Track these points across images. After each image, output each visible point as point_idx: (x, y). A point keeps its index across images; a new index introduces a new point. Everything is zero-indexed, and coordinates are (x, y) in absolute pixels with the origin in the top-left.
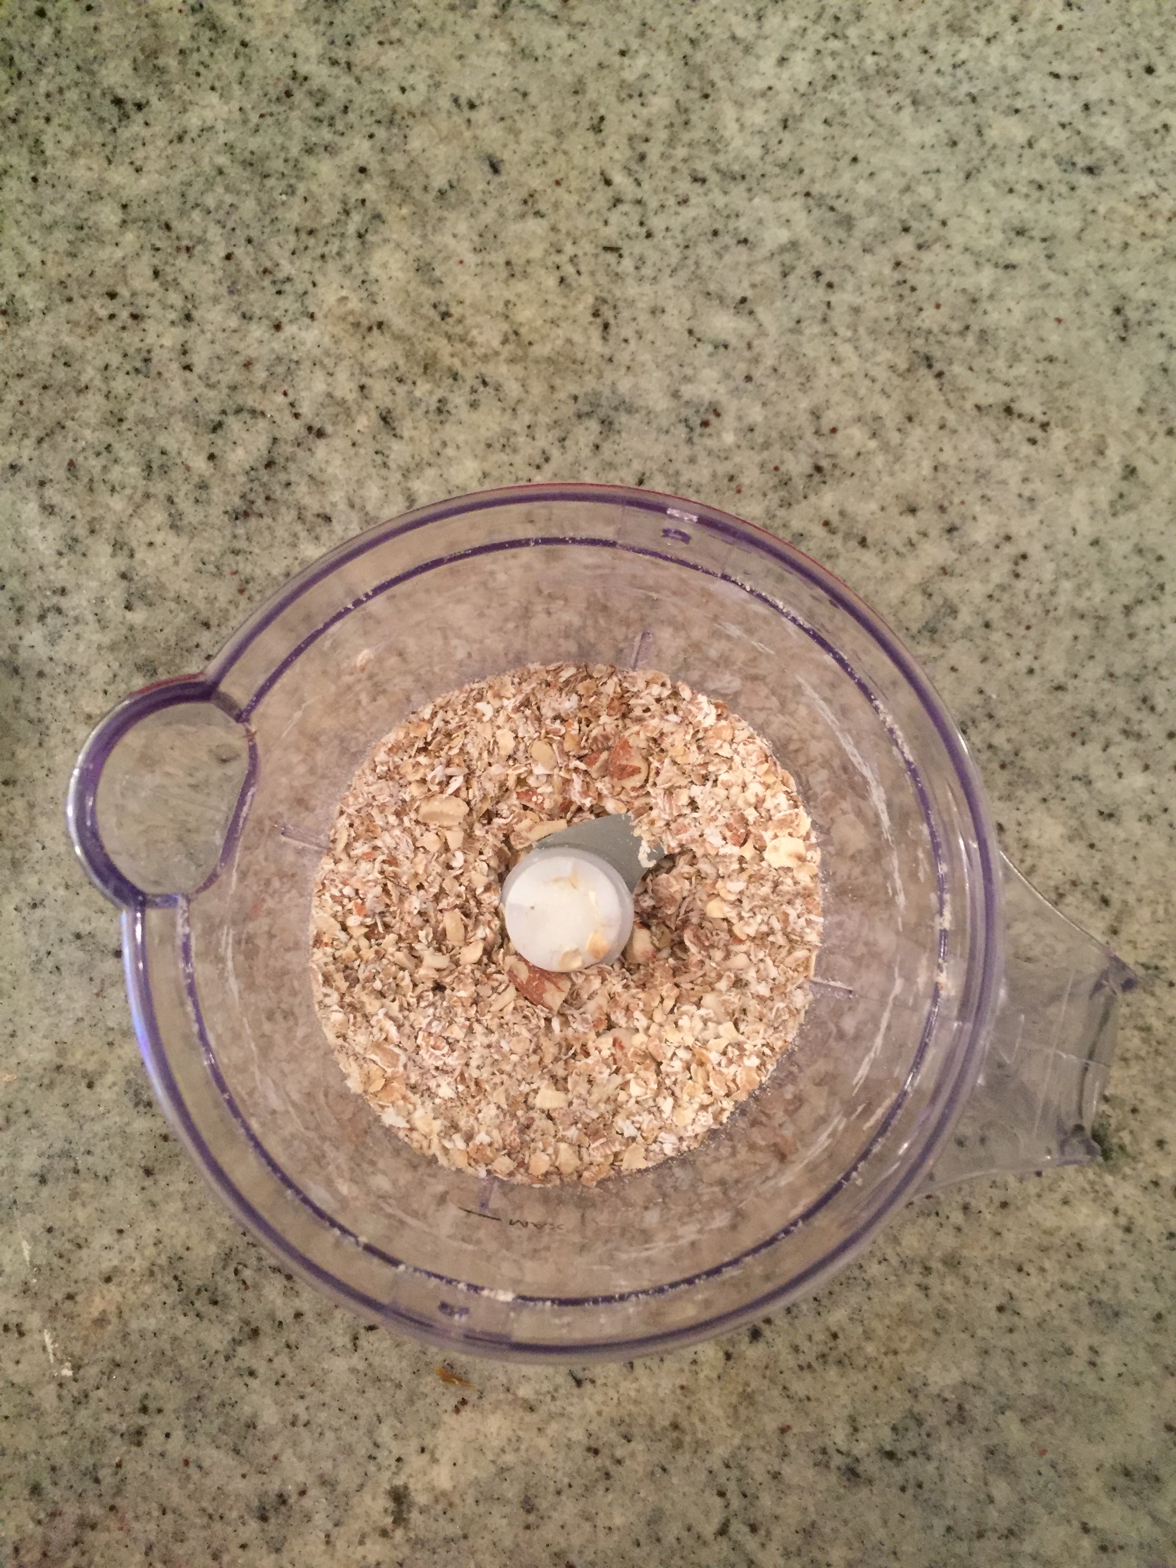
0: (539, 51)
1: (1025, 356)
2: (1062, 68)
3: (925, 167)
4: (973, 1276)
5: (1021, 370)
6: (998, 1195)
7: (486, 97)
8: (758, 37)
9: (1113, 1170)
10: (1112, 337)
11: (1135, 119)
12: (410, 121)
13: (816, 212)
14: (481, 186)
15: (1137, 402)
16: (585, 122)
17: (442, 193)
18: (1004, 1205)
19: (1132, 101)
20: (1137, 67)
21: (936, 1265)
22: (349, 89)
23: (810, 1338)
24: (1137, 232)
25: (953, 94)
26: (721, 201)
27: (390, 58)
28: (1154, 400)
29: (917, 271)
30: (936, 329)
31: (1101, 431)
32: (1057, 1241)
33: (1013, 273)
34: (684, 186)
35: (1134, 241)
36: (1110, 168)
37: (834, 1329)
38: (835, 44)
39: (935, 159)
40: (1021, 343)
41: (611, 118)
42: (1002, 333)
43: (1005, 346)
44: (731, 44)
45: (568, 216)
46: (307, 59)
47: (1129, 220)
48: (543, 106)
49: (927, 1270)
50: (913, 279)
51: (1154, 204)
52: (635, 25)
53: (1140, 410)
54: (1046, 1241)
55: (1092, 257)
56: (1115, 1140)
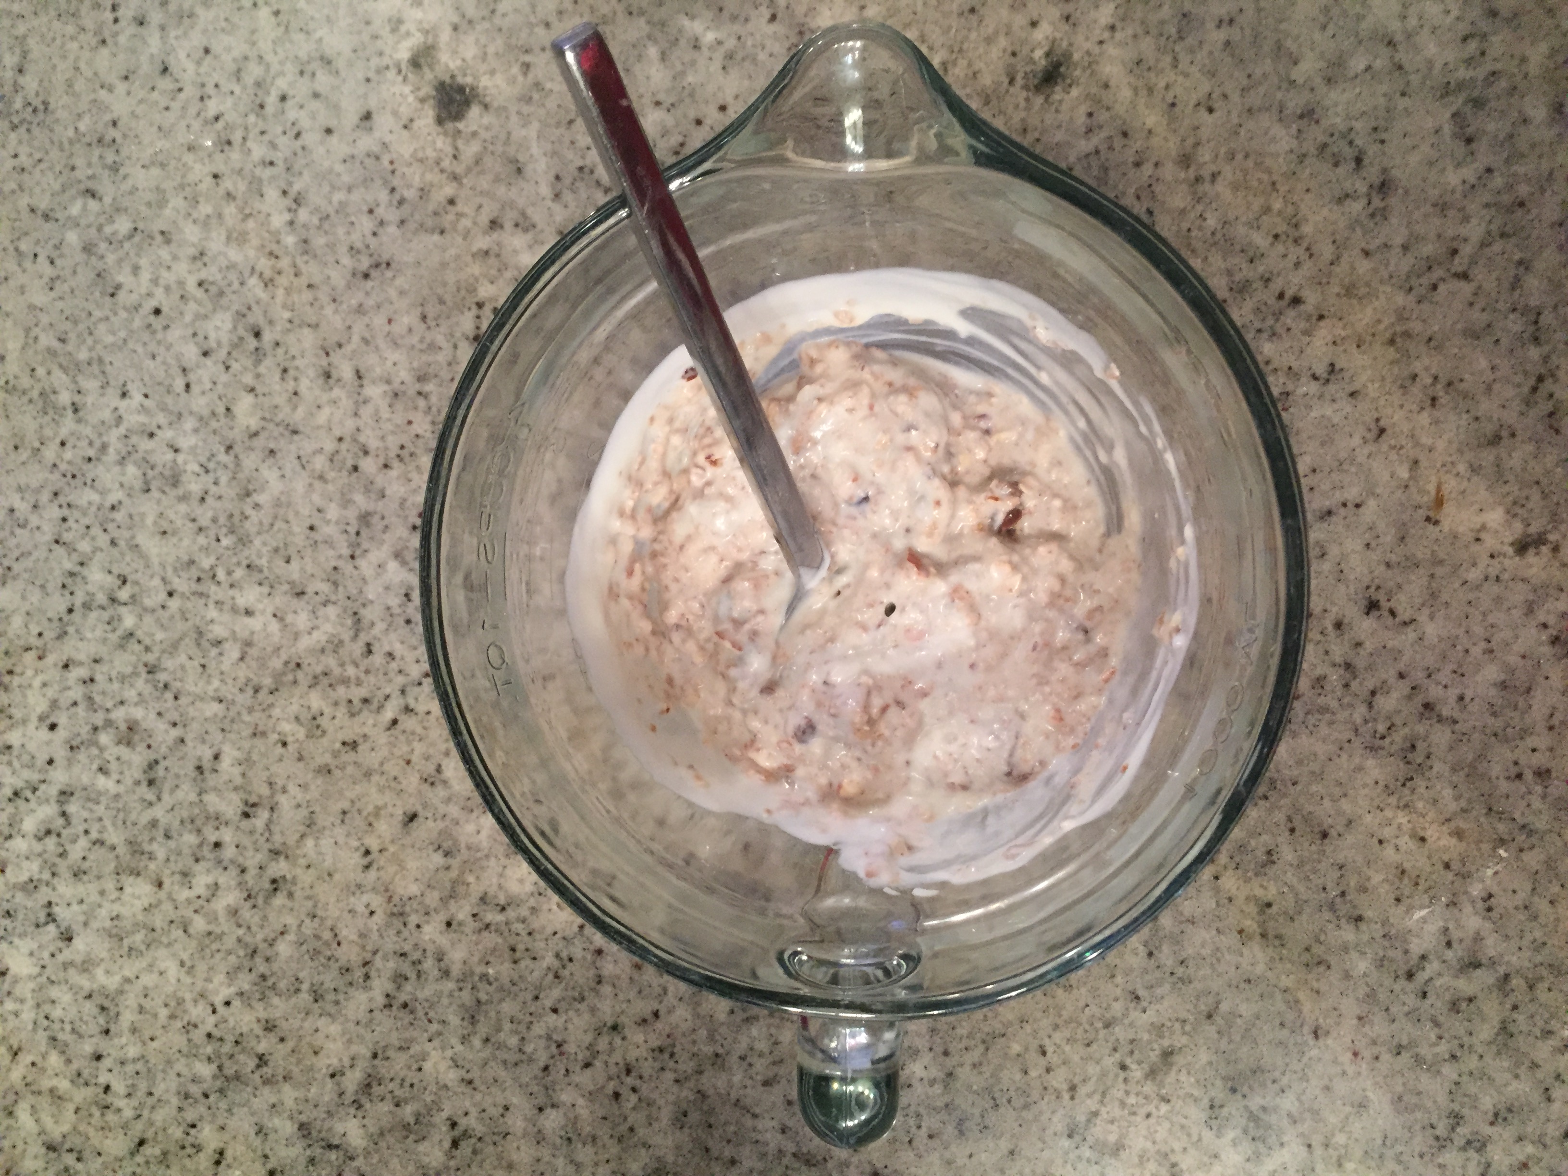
0: (304, 812)
1: (428, 340)
2: (179, 384)
3: (298, 468)
4: (1190, 141)
5: (440, 340)
6: (1118, 142)
7: (356, 844)
8: (235, 639)
9: (1068, 55)
10: (389, 274)
11: (202, 311)
12: (396, 899)
13: (365, 545)
14: (430, 823)
15: (436, 237)
16: (351, 756)
17: (447, 854)
18: (1125, 134)
19: (188, 318)
20: (157, 323)
21: (1192, 173)
22: (385, 958)
23: (1285, 256)
24: (296, 281)
25: (231, 466)
26: (380, 626)
27: (348, 933)
28: (429, 223)
29: (386, 449)
30: (429, 418)
31: (469, 259)
32: (1140, 83)
33: (363, 371)
34: (378, 659)
35: (303, 281)
36: (251, 319)
37: (1270, 239)
38: (221, 575)
39: (290, 464)
40: (419, 346)
41: (341, 736)
42: (415, 364)
43: (425, 358)
44: (248, 659)
45: (433, 744)
46: (371, 1000)
47: (288, 291)
48: (350, 794)
49: (1198, 179)
50: (394, 451)
51: (268, 274)
52: (258, 742)
53: (442, 232)
54: (1143, 92)
55: (329, 310)
56: (1043, 62)
